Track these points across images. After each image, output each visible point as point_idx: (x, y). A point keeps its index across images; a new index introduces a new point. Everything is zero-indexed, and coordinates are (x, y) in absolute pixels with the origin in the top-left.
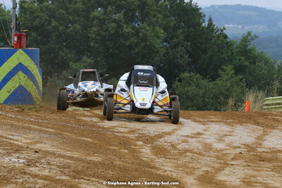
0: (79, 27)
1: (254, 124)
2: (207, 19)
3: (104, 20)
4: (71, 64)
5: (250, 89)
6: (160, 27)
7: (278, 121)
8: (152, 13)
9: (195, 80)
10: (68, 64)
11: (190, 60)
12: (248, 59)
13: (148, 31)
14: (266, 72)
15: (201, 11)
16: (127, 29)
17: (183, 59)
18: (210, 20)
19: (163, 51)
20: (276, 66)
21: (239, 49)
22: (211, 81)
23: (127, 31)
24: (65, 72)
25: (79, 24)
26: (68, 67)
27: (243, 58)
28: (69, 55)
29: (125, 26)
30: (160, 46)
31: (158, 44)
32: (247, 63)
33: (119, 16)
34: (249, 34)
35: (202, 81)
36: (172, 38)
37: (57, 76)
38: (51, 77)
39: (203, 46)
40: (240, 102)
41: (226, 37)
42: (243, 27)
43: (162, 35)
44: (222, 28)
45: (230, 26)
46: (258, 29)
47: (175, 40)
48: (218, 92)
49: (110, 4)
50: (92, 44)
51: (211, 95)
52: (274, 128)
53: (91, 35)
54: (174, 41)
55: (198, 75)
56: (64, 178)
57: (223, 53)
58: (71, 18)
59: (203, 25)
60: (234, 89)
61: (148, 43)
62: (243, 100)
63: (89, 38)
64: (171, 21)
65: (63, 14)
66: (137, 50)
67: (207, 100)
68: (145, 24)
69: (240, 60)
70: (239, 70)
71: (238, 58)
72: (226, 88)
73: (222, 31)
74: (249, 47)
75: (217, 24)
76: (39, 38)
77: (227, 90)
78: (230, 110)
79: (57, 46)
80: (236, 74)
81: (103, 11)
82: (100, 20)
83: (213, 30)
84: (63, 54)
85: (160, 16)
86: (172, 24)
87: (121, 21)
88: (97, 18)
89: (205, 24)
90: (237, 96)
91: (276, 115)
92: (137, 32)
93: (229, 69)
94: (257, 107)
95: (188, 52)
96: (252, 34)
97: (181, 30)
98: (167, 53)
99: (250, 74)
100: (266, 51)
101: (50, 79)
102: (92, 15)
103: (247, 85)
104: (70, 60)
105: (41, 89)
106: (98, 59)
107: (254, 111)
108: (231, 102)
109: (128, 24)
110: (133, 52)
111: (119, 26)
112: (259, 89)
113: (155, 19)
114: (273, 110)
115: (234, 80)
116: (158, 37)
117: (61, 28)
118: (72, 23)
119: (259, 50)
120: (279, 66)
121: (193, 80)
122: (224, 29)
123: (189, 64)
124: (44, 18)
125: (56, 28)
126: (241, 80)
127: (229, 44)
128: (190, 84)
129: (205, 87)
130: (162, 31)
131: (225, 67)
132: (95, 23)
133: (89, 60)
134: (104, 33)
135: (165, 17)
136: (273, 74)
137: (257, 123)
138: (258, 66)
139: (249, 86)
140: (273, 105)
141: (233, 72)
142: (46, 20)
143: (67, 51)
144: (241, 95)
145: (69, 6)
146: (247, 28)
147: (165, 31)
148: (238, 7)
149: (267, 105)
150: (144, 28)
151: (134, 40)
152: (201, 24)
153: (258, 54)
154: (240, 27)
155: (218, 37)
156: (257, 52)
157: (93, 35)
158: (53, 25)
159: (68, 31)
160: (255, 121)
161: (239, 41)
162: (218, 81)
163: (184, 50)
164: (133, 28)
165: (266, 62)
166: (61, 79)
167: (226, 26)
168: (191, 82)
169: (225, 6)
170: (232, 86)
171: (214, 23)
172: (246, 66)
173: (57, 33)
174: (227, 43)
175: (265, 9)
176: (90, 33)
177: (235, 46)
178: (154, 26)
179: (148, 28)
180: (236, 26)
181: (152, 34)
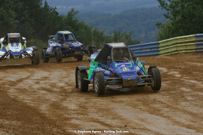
6: (12, 10)
13: (4, 13)
14: (85, 35)
18: (46, 3)
19: (15, 26)
20: (92, 31)
21: (66, 21)
30: (14, 22)
31: (12, 21)
34: (73, 10)
39: (42, 21)
41: (57, 13)
42: (67, 7)
43: (14, 15)
44: (54, 8)
46: (78, 8)
54: (22, 18)
55: (40, 41)
57: (56, 25)
59: (41, 6)
61: (5, 21)
64: (19, 5)
73: (54, 9)
74: (74, 19)
75: (51, 5)
83: (48, 10)
85: (12, 2)
86: (20, 7)
89: (43, 6)
96: (75, 11)
97: (26, 11)
98: (18, 27)
100: (84, 21)
113: (8, 5)
116: (11, 17)
119: (80, 21)
120: (94, 31)
122: (56, 8)
123: (33, 34)
127: (60, 18)
130: (14, 12)
135: (15, 3)
138: (80, 31)
147: (16, 12)
152: (40, 6)
153: (80, 23)
154: (65, 7)
155: (52, 14)
156: (79, 23)
161: (66, 16)
163: (30, 24)
165: (86, 28)
171: (48, 5)
177: (64, 19)
178: (8, 9)
179: (4, 11)
180: (63, 7)
181: (7, 15)
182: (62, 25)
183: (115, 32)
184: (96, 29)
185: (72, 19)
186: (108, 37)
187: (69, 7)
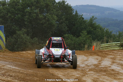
0: (20, 16)
1: (97, 56)
2: (75, 11)
3: (31, 13)
4: (17, 32)
5: (94, 40)
6: (55, 15)
7: (107, 54)
8: (51, 9)
9: (70, 37)
10: (16, 32)
11: (68, 29)
12: (93, 28)
14: (100, 33)
15: (72, 8)
16: (41, 16)
17: (65, 29)
18: (76, 11)
19: (56, 25)
20: (105, 31)
21: (89, 24)
22: (77, 38)
23: (41, 17)
24: (14, 35)
25: (20, 15)
26: (16, 33)
27: (91, 28)
28: (16, 28)
29: (40, 15)
30: (55, 23)
31: (54, 22)
32: (92, 30)
33: (37, 11)
34: (93, 17)
35: (73, 38)
36: (60, 20)
37: (11, 37)
38: (9, 37)
39: (73, 23)
40: (90, 46)
41: (83, 19)
43: (56, 18)
44: (81, 15)
45: (85, 14)
46: (96, 15)
47: (61, 21)
48: (80, 42)
49: (33, 6)
50: (26, 23)
51: (77, 44)
52: (105, 57)
53: (25, 19)
55: (72, 35)
56: (16, 81)
57: (82, 26)
58: (17, 12)
59: (73, 14)
60: (87, 41)
61: (50, 22)
62: (91, 46)
63: (24, 20)
64: (60, 12)
65: (13, 10)
66: (45, 25)
67: (76, 46)
68: (48, 14)
69: (89, 28)
70: (89, 32)
71: (89, 27)
72: (84, 40)
73: (81, 16)
74: (93, 23)
75: (80, 13)
76: (3, 21)
77: (84, 41)
78: (86, 50)
79: (11, 24)
80: (88, 34)
81: (30, 9)
82: (29, 12)
83: (77, 16)
84: (14, 28)
85: (55, 10)
86: (60, 14)
87: (38, 13)
88: (28, 12)
89: (74, 13)
90: (89, 44)
91: (106, 52)
92: (45, 17)
93: (85, 32)
94: (97, 48)
95: (67, 25)
96: (94, 17)
97: (64, 16)
98: (58, 26)
99: (94, 34)
100: (100, 24)
101: (8, 38)
102: (26, 11)
103: (93, 39)
104: (17, 30)
105: (5, 43)
106: (29, 29)
107: (96, 50)
108: (86, 46)
109: (41, 14)
110: (43, 26)
111: (37, 15)
112: (98, 41)
113: (52, 12)
114: (104, 50)
115: (87, 37)
116: (54, 20)
117: (12, 16)
118: (17, 14)
119: (97, 24)
120: (106, 31)
121: (69, 38)
122: (82, 15)
123: (67, 31)
124: (5, 12)
125: (10, 16)
126: (90, 37)
127: (85, 22)
128: (68, 39)
129: (75, 40)
130: (56, 17)
131: (83, 32)
132: (27, 14)
133: (25, 30)
134: (31, 18)
135: (57, 11)
136: (104, 34)
137: (98, 55)
138: (97, 30)
139: (94, 39)
140: (104, 47)
141: (86, 33)
142: (6, 13)
143: (15, 26)
144: (90, 43)
145: (15, 7)
146: (92, 15)
147: (57, 17)
148: (88, 6)
149: (102, 47)
150: (48, 16)
151: (44, 21)
153: (97, 25)
154: (89, 14)
155: (80, 19)
156: (96, 25)
157: (26, 19)
158: (9, 15)
159: (15, 18)
160: (97, 54)
161: (89, 20)
162: (80, 38)
163: (65, 25)
164: (43, 16)
165: (101, 29)
166: (13, 38)
167: (83, 14)
168: (68, 38)
169: (82, 6)
170: (86, 39)
171: (78, 13)
172: (92, 31)
173: (11, 19)
174: (84, 21)
175: (99, 6)
176: (25, 18)
177: (87, 22)
178: (52, 14)
179: (50, 16)
180: (87, 14)
181: (52, 18)
182: (86, 26)
183: (119, 32)
184: (107, 29)
185: (92, 22)
186: (115, 35)
187: (91, 14)
